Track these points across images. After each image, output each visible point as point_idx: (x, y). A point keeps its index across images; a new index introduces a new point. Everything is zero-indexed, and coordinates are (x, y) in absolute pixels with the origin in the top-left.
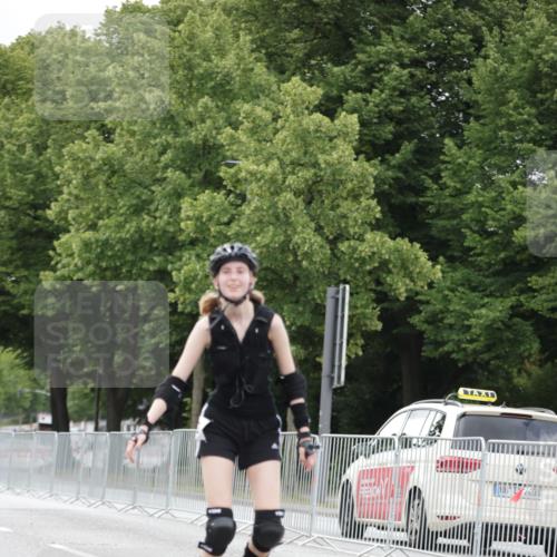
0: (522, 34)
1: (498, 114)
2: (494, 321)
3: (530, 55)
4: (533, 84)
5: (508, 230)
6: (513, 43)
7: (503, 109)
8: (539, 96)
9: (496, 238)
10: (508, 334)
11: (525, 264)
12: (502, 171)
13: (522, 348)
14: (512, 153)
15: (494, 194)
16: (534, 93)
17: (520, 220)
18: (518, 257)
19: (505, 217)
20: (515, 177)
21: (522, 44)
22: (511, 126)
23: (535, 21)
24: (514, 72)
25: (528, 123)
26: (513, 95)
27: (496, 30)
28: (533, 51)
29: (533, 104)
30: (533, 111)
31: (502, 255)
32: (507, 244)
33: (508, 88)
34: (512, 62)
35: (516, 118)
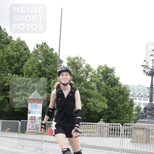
0: (6, 50)
1: (2, 64)
2: (1, 100)
3: (8, 54)
4: (8, 59)
5: (4, 84)
6: (5, 51)
7: (3, 63)
8: (9, 61)
9: (1, 85)
10: (4, 103)
11: (6, 89)
12: (3, 73)
13: (6, 105)
14: (4, 70)
15: (1, 77)
16: (8, 60)
17: (6, 82)
18: (5, 88)
19: (3, 81)
20: (5, 74)
21: (6, 52)
22: (4, 66)
23: (9, 48)
24: (5, 57)
25: (7, 65)
26: (5, 60)
27: (2, 49)
28: (8, 53)
29: (8, 62)
30: (8, 63)
31: (3, 88)
32: (3, 86)
33: (4, 59)
34: (4, 55)
35: (5, 64)
